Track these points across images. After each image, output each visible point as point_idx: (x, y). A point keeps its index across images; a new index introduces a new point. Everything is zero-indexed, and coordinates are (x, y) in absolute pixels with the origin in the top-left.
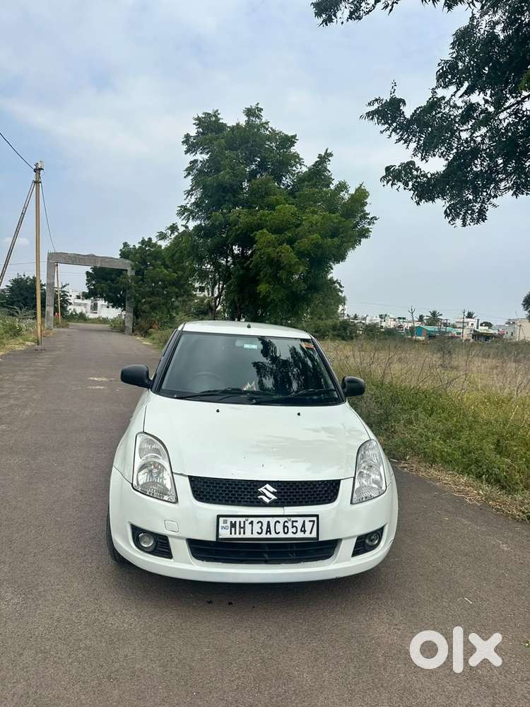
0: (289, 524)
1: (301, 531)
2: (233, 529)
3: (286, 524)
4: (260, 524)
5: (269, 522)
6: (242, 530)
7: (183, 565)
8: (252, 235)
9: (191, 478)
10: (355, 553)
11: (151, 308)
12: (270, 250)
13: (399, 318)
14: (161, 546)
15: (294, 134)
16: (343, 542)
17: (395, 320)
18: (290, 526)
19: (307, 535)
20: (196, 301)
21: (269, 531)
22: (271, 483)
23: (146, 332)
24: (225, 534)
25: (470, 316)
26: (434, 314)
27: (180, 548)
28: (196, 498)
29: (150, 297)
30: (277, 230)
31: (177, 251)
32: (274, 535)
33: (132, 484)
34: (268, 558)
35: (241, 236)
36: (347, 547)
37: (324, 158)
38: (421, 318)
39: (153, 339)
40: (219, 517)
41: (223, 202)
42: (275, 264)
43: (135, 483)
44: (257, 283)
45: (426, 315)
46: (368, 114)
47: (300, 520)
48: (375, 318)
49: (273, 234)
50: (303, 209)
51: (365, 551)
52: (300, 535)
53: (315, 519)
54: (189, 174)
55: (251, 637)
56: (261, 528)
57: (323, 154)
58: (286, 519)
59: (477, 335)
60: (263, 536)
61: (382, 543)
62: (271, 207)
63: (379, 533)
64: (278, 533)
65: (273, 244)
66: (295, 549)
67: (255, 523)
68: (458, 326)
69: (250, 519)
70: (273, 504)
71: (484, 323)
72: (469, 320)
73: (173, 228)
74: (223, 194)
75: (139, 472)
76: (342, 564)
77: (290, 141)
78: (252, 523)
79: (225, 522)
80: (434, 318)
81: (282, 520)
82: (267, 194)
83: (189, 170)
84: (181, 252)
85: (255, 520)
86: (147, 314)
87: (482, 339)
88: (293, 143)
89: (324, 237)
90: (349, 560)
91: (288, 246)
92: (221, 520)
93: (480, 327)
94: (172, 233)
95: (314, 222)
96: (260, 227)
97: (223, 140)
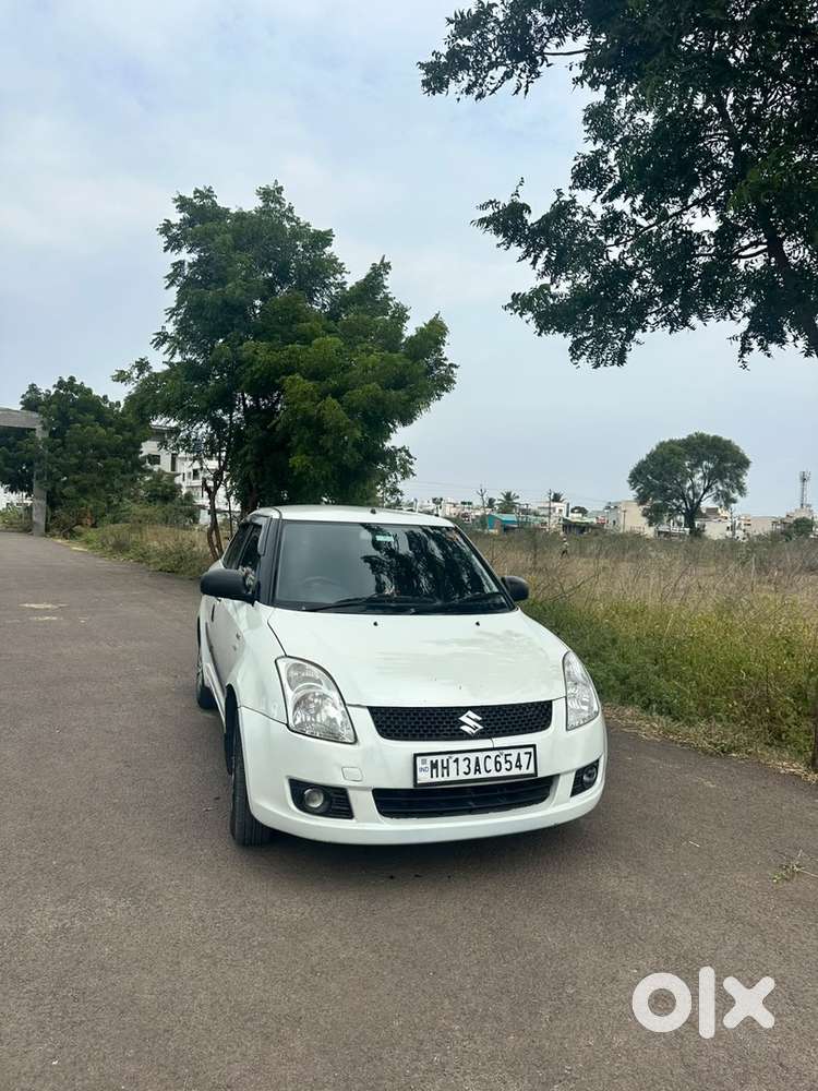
0: (502, 760)
1: (517, 766)
2: (434, 771)
3: (498, 759)
4: (467, 761)
5: (477, 758)
6: (445, 771)
7: (369, 827)
8: (277, 381)
9: (371, 709)
10: (574, 792)
11: (79, 491)
12: (307, 404)
13: (464, 503)
14: (337, 802)
15: (328, 229)
16: (561, 778)
17: (455, 505)
18: (503, 761)
19: (524, 771)
20: (148, 479)
21: (477, 770)
22: (472, 709)
23: (71, 531)
24: (424, 777)
25: (557, 498)
26: (508, 496)
27: (363, 803)
28: (382, 735)
29: (76, 473)
30: (315, 375)
31: (148, 401)
32: (484, 775)
33: (287, 725)
34: (474, 806)
35: (259, 382)
36: (565, 784)
37: (379, 271)
38: (491, 501)
39: (88, 542)
40: (416, 756)
41: (230, 328)
42: (316, 426)
43: (291, 722)
44: (288, 453)
45: (499, 498)
46: (482, 221)
47: (514, 752)
48: (426, 503)
49: (310, 380)
50: (351, 345)
51: (584, 789)
52: (515, 771)
53: (531, 750)
54: (172, 283)
55: (465, 909)
56: (468, 766)
57: (378, 263)
58: (497, 753)
59: (568, 526)
60: (472, 776)
61: (599, 780)
62: (306, 339)
63: (595, 765)
64: (489, 771)
65: (312, 396)
66: (506, 791)
67: (460, 761)
68: (541, 513)
69: (455, 756)
70: (480, 735)
71: (576, 508)
72: (556, 504)
73: (142, 365)
74: (230, 316)
75: (295, 709)
76: (561, 807)
77: (324, 238)
78: (456, 761)
79: (424, 762)
80: (509, 503)
81: (493, 754)
82: (296, 319)
83: (172, 278)
84: (155, 403)
85: (461, 757)
86: (74, 501)
87: (575, 531)
88: (328, 243)
89: (386, 387)
90: (568, 801)
91: (335, 401)
92: (419, 759)
93: (570, 514)
94: (141, 372)
95: (370, 366)
96: (289, 370)
97: (229, 236)
